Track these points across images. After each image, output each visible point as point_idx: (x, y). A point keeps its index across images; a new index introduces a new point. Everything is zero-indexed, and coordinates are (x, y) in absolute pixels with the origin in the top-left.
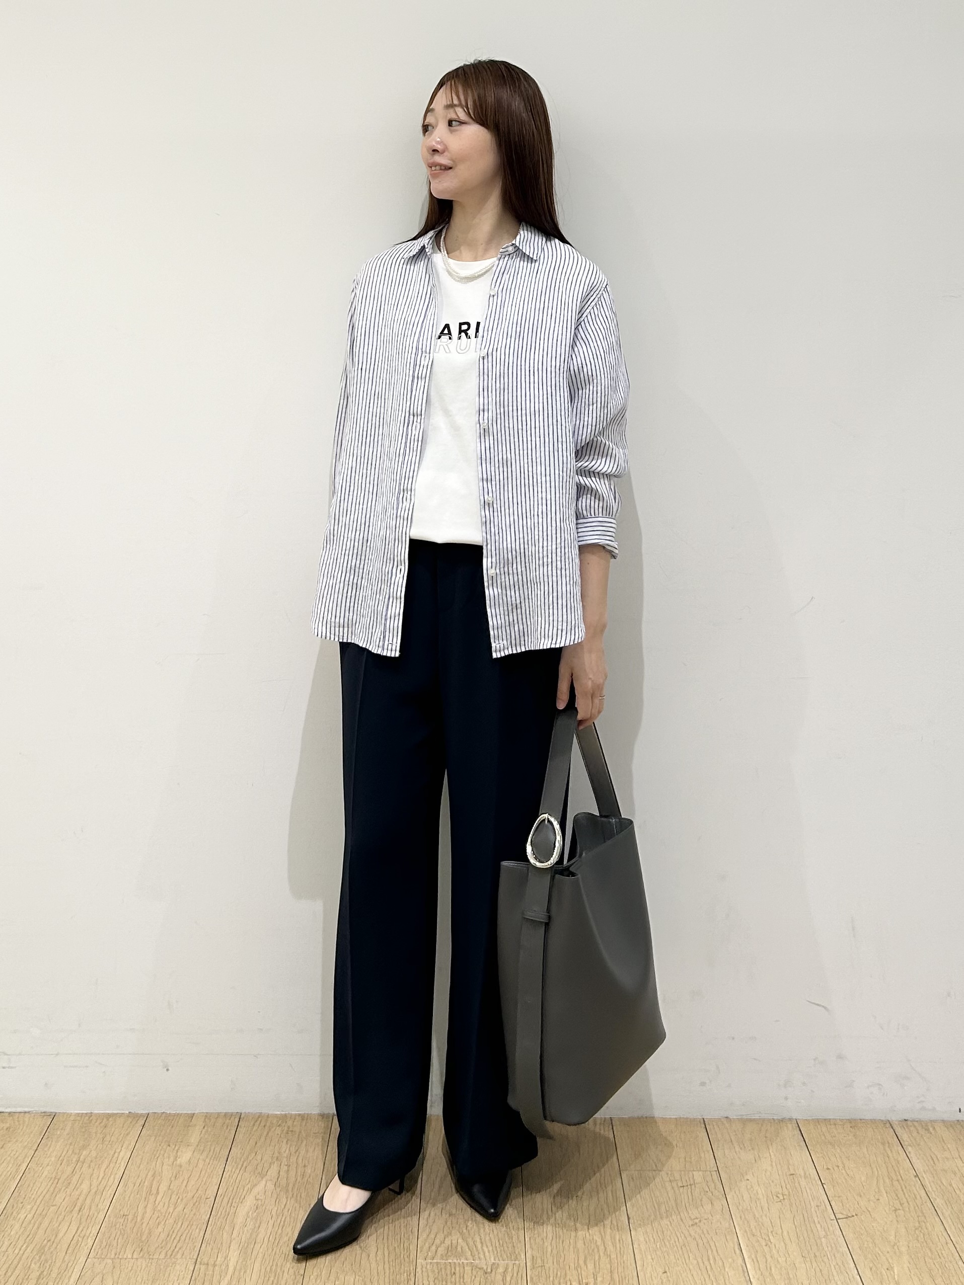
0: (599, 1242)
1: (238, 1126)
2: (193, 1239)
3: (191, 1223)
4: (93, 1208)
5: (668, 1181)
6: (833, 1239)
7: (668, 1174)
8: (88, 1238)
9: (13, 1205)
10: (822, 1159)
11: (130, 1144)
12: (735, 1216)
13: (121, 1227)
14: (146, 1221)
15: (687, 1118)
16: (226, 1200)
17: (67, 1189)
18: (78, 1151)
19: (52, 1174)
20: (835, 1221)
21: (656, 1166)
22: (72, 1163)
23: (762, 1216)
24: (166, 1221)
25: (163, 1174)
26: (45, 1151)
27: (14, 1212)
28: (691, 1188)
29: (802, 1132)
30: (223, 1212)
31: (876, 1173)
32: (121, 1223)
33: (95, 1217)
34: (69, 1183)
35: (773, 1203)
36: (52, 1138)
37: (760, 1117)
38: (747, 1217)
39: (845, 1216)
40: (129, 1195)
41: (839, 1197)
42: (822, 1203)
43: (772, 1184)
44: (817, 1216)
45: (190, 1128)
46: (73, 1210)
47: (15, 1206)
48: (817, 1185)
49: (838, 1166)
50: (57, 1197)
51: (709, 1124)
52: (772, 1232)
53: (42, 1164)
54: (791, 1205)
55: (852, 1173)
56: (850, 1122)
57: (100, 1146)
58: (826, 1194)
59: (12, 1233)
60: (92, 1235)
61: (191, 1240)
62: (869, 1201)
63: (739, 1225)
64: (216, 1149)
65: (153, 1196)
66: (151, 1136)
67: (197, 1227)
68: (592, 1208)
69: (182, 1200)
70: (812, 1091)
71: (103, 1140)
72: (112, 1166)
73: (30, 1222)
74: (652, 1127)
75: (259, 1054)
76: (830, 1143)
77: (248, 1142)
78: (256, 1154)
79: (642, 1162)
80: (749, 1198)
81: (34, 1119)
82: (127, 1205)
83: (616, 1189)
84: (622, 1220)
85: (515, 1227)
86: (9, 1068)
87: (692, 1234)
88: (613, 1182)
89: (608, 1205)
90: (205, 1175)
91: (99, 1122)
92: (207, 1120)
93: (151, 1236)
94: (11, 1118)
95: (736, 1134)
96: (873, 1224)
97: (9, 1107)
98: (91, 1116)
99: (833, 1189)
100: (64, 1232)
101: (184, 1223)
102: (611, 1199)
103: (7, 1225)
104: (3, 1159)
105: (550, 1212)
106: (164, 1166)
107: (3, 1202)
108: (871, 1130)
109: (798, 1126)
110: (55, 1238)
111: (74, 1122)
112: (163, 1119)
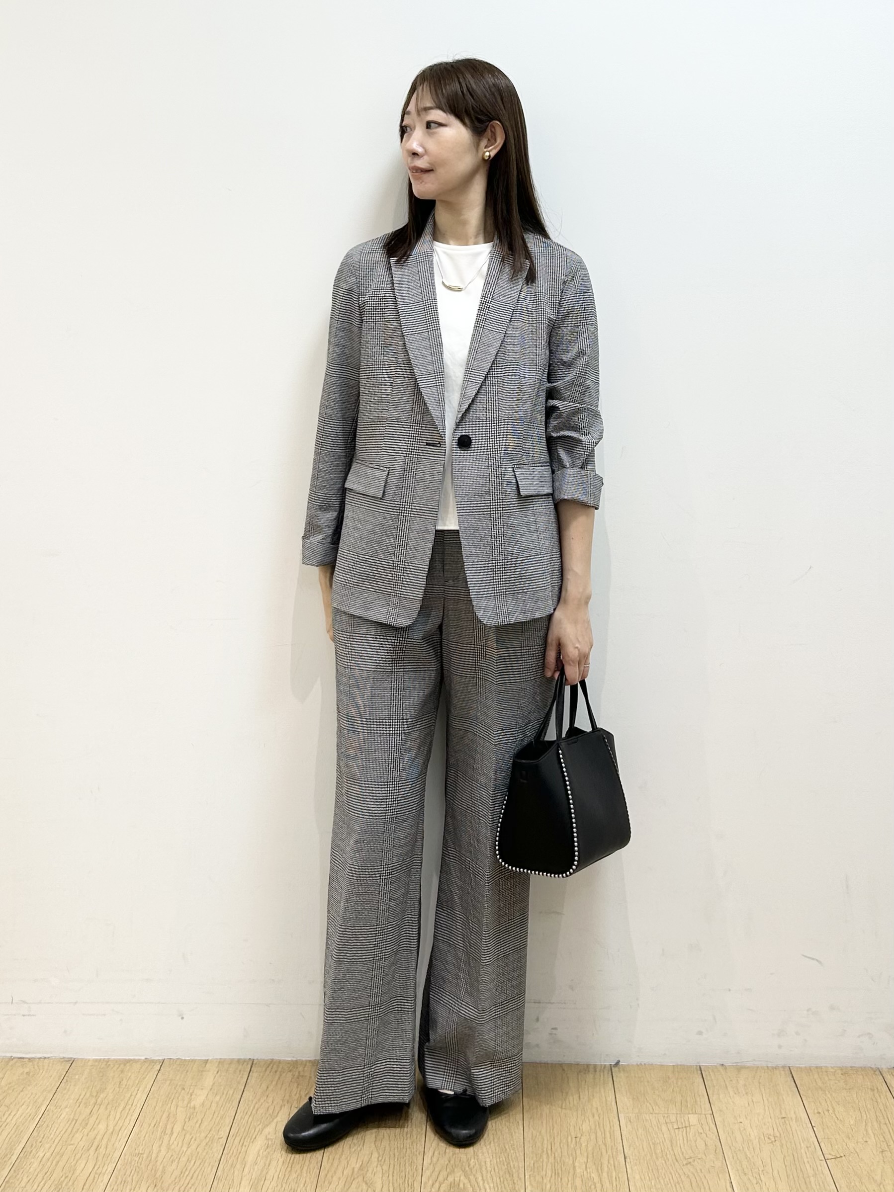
0: (596, 1180)
1: (250, 1071)
2: (205, 1176)
3: (204, 1161)
4: (110, 1147)
5: (664, 1123)
6: (821, 1178)
7: (664, 1117)
8: (104, 1175)
9: (32, 1145)
10: (813, 1104)
11: (146, 1087)
12: (728, 1155)
13: (136, 1165)
14: (160, 1159)
15: (684, 1065)
16: (238, 1139)
17: (84, 1129)
18: (95, 1094)
19: (70, 1115)
20: (824, 1161)
21: (653, 1109)
22: (89, 1106)
23: (753, 1156)
24: (179, 1159)
25: (178, 1115)
26: (64, 1094)
27: (33, 1151)
28: (686, 1129)
29: (795, 1079)
30: (235, 1151)
31: (865, 1116)
32: (135, 1161)
33: (109, 1158)
34: (87, 1124)
35: (765, 1144)
36: (70, 1082)
37: (754, 1064)
38: (739, 1156)
39: (832, 1157)
40: (144, 1135)
41: (828, 1139)
42: (812, 1144)
43: (763, 1126)
44: (807, 1158)
45: (203, 1073)
46: (88, 1150)
47: (34, 1146)
48: (808, 1128)
49: (828, 1111)
50: (75, 1136)
51: (705, 1071)
52: (763, 1171)
53: (61, 1106)
54: (782, 1146)
55: (841, 1117)
56: (842, 1070)
57: (117, 1089)
58: (816, 1137)
59: (30, 1171)
60: (108, 1171)
61: (203, 1177)
62: (857, 1143)
63: (731, 1164)
64: (229, 1092)
66: (166, 1081)
67: (210, 1164)
68: (590, 1149)
69: (195, 1140)
70: (805, 1040)
71: (120, 1084)
72: (128, 1107)
73: (48, 1160)
74: (650, 1074)
75: (270, 1004)
76: (821, 1088)
77: (259, 1085)
78: (267, 1097)
79: (639, 1106)
80: (742, 1140)
81: (53, 1064)
82: (142, 1145)
83: (614, 1131)
84: (619, 1160)
85: (516, 1166)
86: (29, 1015)
87: (686, 1173)
88: (611, 1124)
89: (606, 1146)
90: (218, 1117)
91: (115, 1068)
92: (220, 1065)
93: (164, 1174)
94: (31, 1063)
95: (731, 1081)
96: (860, 1164)
97: (29, 1053)
98: (108, 1062)
99: (823, 1132)
100: (81, 1169)
101: (197, 1160)
102: (609, 1140)
103: (27, 1163)
104: (23, 1101)
105: (549, 1152)
106: (178, 1108)
107: (22, 1141)
108: (861, 1077)
109: (791, 1073)
110: (72, 1175)
111: (92, 1067)
112: (178, 1063)
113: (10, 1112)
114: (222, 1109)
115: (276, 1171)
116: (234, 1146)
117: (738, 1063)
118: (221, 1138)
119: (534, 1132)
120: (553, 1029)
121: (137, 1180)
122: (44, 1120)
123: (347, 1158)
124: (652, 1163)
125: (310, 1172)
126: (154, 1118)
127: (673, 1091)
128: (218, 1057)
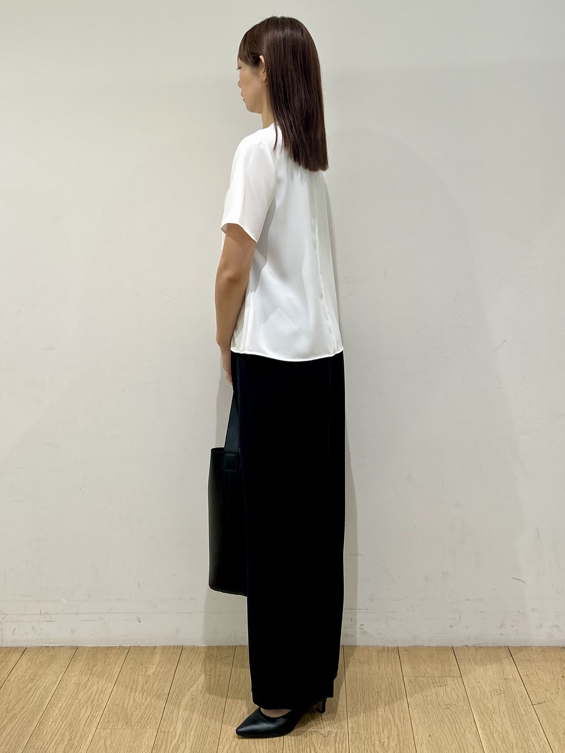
0: (391, 718)
1: (181, 653)
2: (156, 718)
3: (155, 708)
4: (100, 700)
5: (431, 683)
6: (530, 716)
7: (431, 679)
8: (97, 717)
9: (55, 699)
10: (523, 670)
11: (120, 664)
12: (471, 702)
13: (115, 711)
14: (129, 708)
15: (443, 647)
16: (175, 695)
17: (85, 690)
18: (90, 669)
19: (77, 681)
20: (532, 706)
21: (425, 674)
22: (87, 675)
23: (487, 703)
24: (141, 708)
25: (139, 680)
26: (73, 668)
27: (56, 703)
28: (445, 687)
29: (512, 654)
30: (173, 702)
31: (556, 677)
32: (115, 709)
33: (100, 706)
34: (86, 686)
35: (494, 695)
36: (76, 661)
37: (486, 645)
38: (478, 703)
39: (538, 703)
41: (534, 692)
42: (524, 695)
43: (493, 684)
44: (521, 703)
45: (154, 654)
46: (88, 702)
47: (56, 699)
48: (521, 685)
49: (533, 674)
50: (80, 694)
51: (456, 650)
52: (494, 712)
53: (70, 676)
54: (505, 697)
55: (542, 678)
56: (541, 648)
57: (103, 665)
58: (526, 690)
59: (54, 715)
60: (99, 715)
61: (155, 718)
62: (552, 694)
63: (474, 709)
64: (169, 667)
65: (133, 693)
66: (132, 659)
67: (159, 710)
68: (386, 699)
69: (150, 696)
70: (517, 630)
71: (105, 662)
72: (110, 676)
73: (64, 709)
74: (422, 652)
75: (192, 612)
76: (528, 660)
77: (187, 662)
78: (192, 669)
79: (416, 672)
80: (480, 693)
81: (66, 650)
82: (119, 699)
83: (401, 688)
84: (405, 706)
85: (342, 709)
86: (51, 621)
87: (446, 714)
88: (399, 683)
89: (396, 698)
90: (162, 682)
91: (102, 651)
92: (163, 650)
93: (132, 716)
94: (53, 650)
95: (472, 656)
96: (555, 707)
97: (52, 644)
98: (98, 648)
99: (531, 687)
100: (83, 714)
101: (151, 709)
102: (398, 694)
103: (51, 711)
104: (49, 673)
105: (362, 702)
106: (139, 676)
107: (49, 697)
108: (554, 652)
109: (510, 651)
110: (78, 717)
111: (88, 652)
112: (139, 649)
113: (41, 680)
114: (165, 676)
115: (198, 714)
116: (173, 699)
117: (476, 645)
118: (165, 694)
119: (352, 689)
120: (361, 625)
121: (116, 720)
122: (61, 685)
123: (240, 706)
124: (425, 707)
125: (218, 715)
126: (125, 682)
127: (437, 663)
128: (163, 645)
